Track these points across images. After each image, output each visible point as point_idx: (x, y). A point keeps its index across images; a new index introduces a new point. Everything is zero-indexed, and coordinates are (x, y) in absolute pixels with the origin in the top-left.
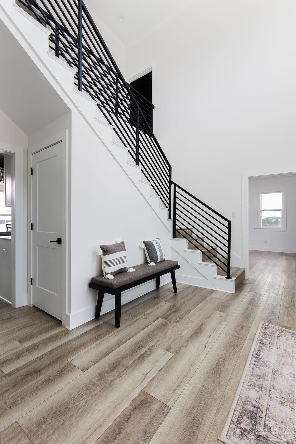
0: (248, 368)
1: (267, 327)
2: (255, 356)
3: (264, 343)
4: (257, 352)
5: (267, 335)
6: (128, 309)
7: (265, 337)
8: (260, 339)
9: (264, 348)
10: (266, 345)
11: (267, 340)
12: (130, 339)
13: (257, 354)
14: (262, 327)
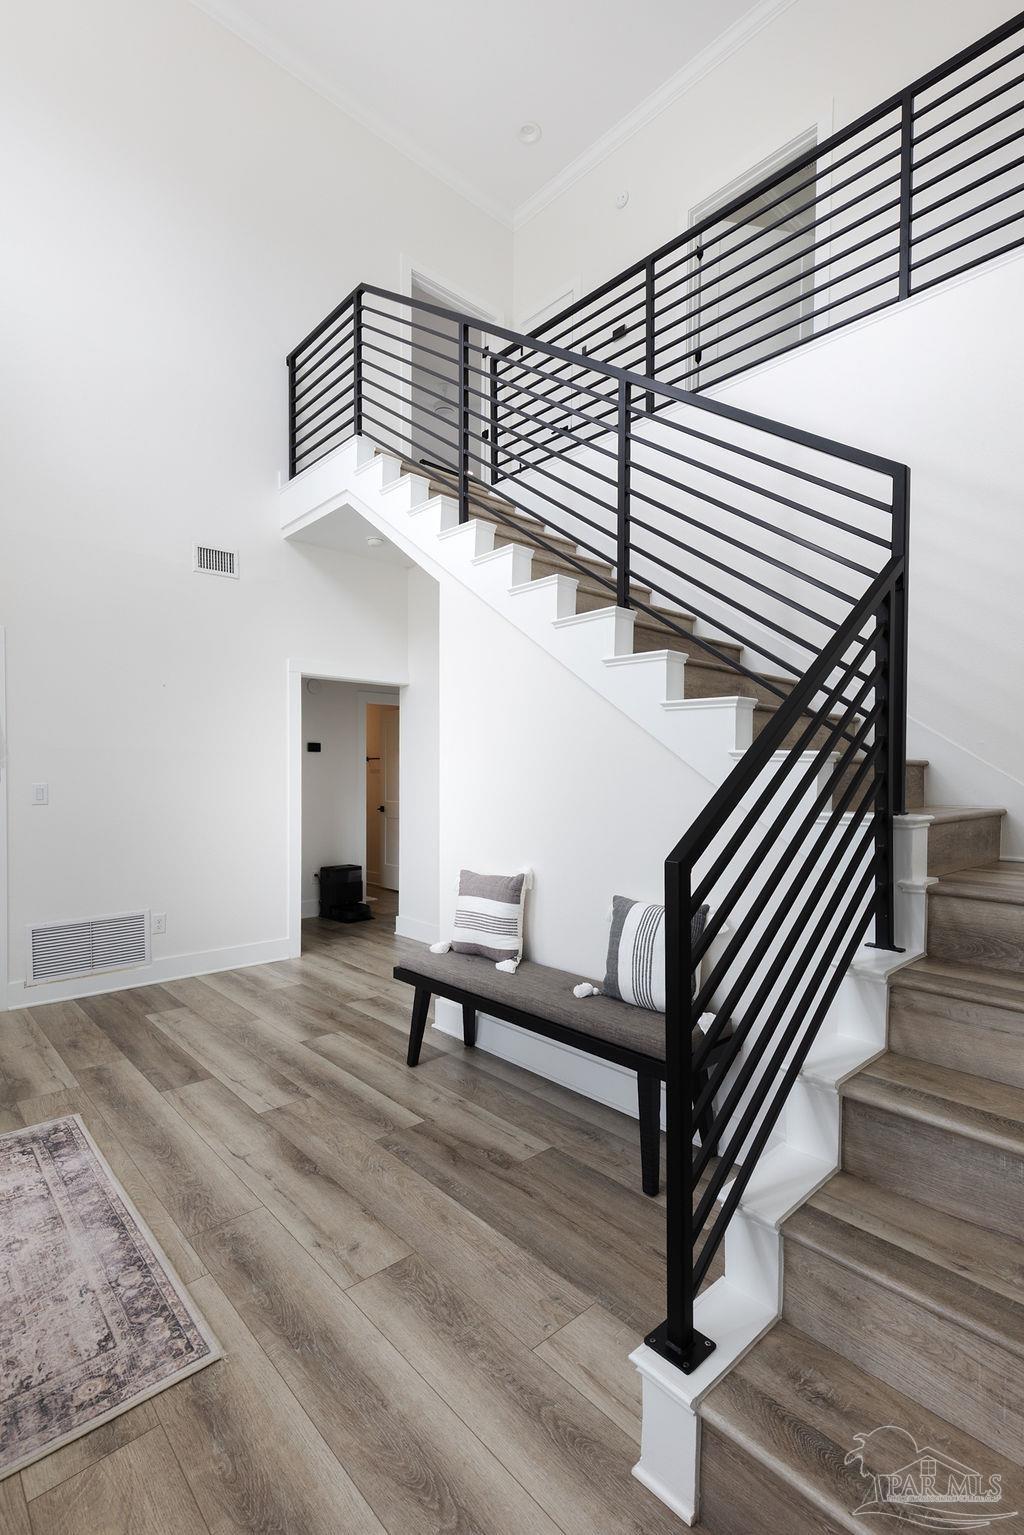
0: (115, 1188)
1: (180, 1344)
2: (123, 1219)
3: (132, 1268)
4: (125, 1229)
5: (148, 1307)
6: (518, 1085)
7: (145, 1289)
8: (153, 1270)
9: (119, 1254)
10: (122, 1266)
11: (131, 1287)
12: (357, 1077)
13: (123, 1225)
14: (192, 1325)
